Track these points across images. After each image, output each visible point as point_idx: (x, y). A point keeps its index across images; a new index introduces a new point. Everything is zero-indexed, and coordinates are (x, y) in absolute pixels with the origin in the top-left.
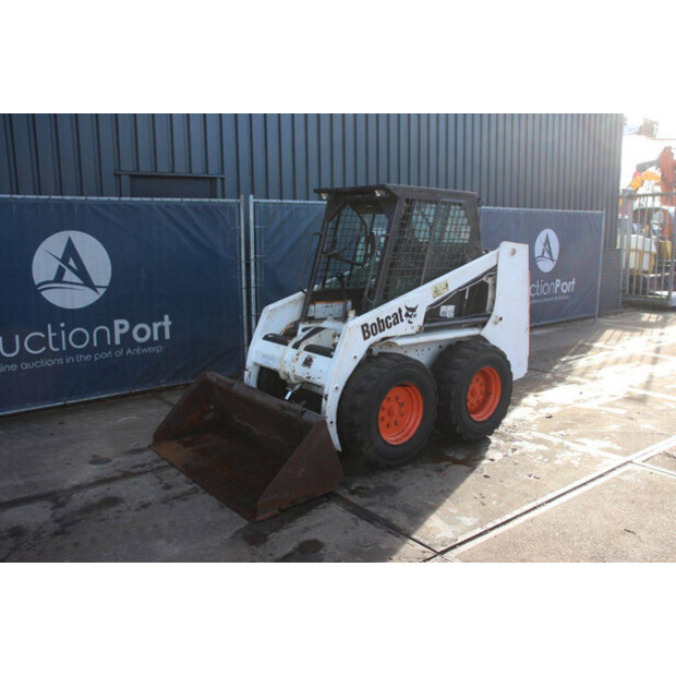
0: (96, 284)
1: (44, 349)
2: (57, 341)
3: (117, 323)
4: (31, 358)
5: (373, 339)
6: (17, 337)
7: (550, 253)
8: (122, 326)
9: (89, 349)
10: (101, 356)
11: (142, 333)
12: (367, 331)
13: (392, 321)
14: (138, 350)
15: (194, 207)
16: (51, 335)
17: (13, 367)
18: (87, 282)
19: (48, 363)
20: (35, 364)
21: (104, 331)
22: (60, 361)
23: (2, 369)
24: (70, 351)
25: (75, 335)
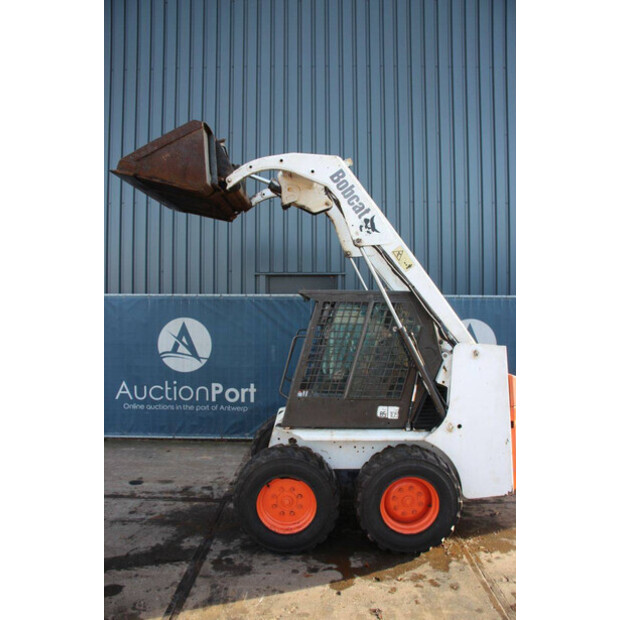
0: (200, 355)
1: (162, 397)
2: (171, 394)
3: (214, 385)
4: (154, 403)
6: (145, 387)
8: (217, 388)
9: (192, 402)
11: (232, 395)
15: (281, 301)
16: (167, 388)
17: (142, 407)
18: (194, 354)
19: (164, 407)
20: (155, 407)
22: (172, 408)
23: (135, 407)
24: (179, 401)
25: (184, 391)
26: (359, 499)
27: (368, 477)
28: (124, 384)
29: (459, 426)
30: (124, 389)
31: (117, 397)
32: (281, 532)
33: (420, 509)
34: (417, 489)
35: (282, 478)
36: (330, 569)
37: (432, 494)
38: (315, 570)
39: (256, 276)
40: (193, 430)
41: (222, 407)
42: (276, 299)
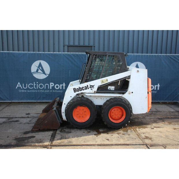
0: (46, 73)
1: (33, 88)
2: (36, 86)
3: (51, 83)
4: (30, 89)
5: (77, 93)
6: (27, 84)
9: (43, 89)
10: (46, 91)
11: (57, 87)
12: (75, 90)
13: (84, 88)
14: (56, 91)
15: (74, 55)
16: (34, 85)
17: (26, 91)
18: (44, 73)
19: (33, 91)
20: (30, 91)
21: (48, 85)
22: (36, 91)
23: (23, 91)
24: (39, 89)
25: (40, 85)
26: (102, 112)
27: (105, 106)
28: (19, 83)
29: (132, 93)
30: (19, 85)
31: (16, 88)
32: (80, 122)
33: (120, 116)
34: (119, 110)
35: (80, 106)
36: (94, 132)
37: (124, 111)
38: (90, 132)
39: (64, 46)
40: (44, 98)
41: (54, 91)
42: (72, 54)
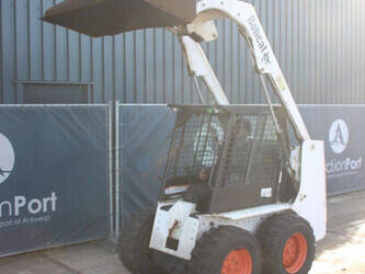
3: (17, 198)
7: (341, 138)
8: (20, 201)
10: (4, 224)
11: (35, 206)
14: (32, 219)
21: (7, 205)
